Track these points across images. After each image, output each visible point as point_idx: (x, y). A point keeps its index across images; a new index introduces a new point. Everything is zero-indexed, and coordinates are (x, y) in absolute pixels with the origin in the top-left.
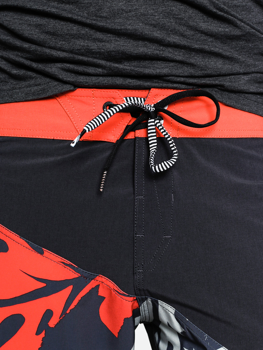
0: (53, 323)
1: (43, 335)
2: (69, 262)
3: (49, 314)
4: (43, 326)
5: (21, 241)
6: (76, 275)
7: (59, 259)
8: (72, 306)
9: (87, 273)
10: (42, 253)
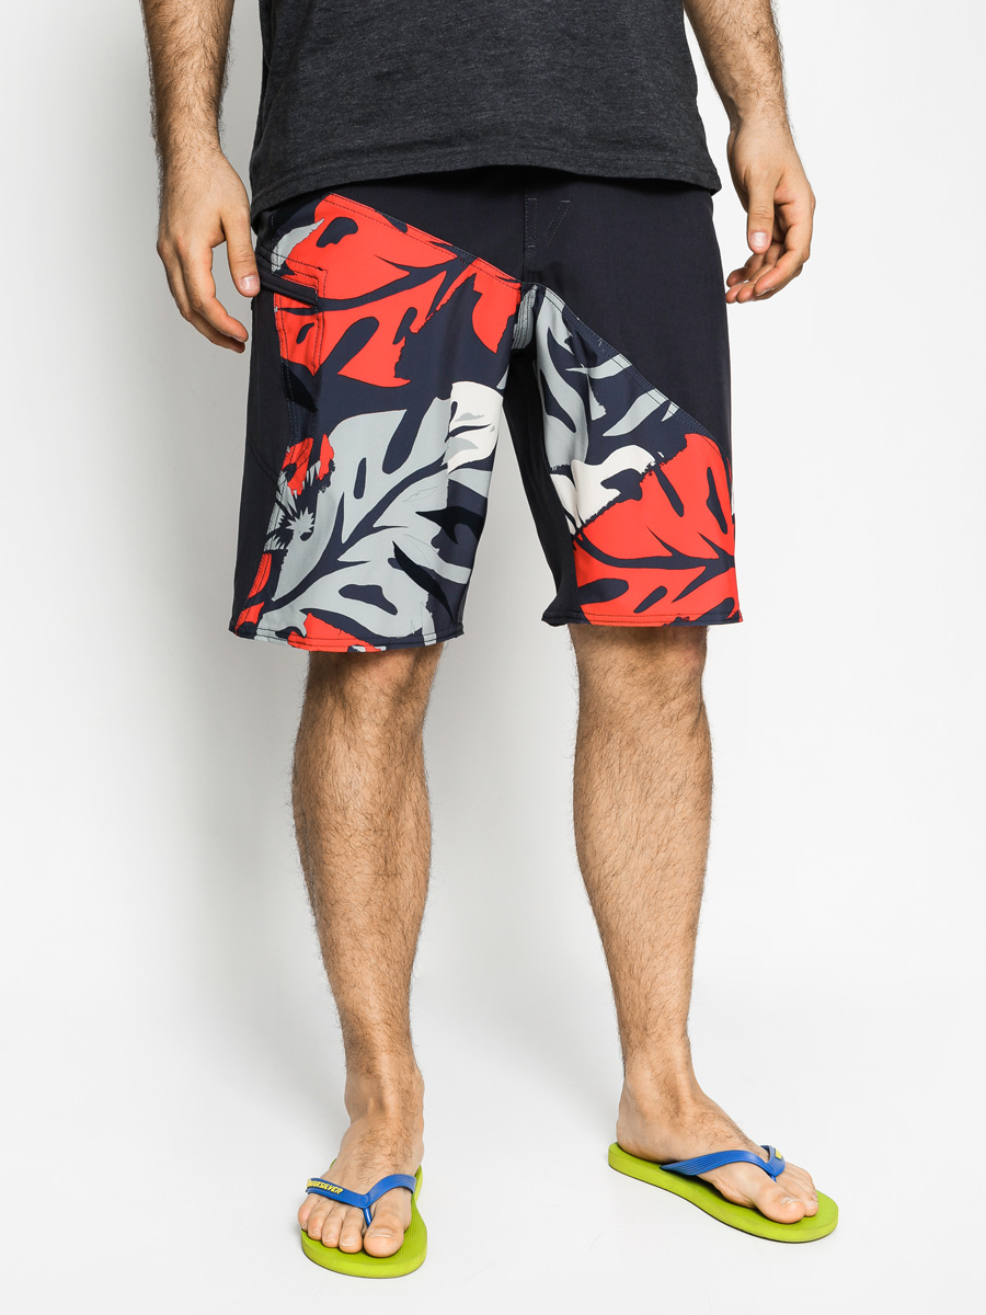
0: (415, 327)
1: (402, 343)
2: (440, 241)
3: (411, 314)
4: (403, 330)
5: (378, 215)
6: (450, 256)
7: (428, 237)
8: (444, 301)
9: (465, 254)
10: (404, 231)
